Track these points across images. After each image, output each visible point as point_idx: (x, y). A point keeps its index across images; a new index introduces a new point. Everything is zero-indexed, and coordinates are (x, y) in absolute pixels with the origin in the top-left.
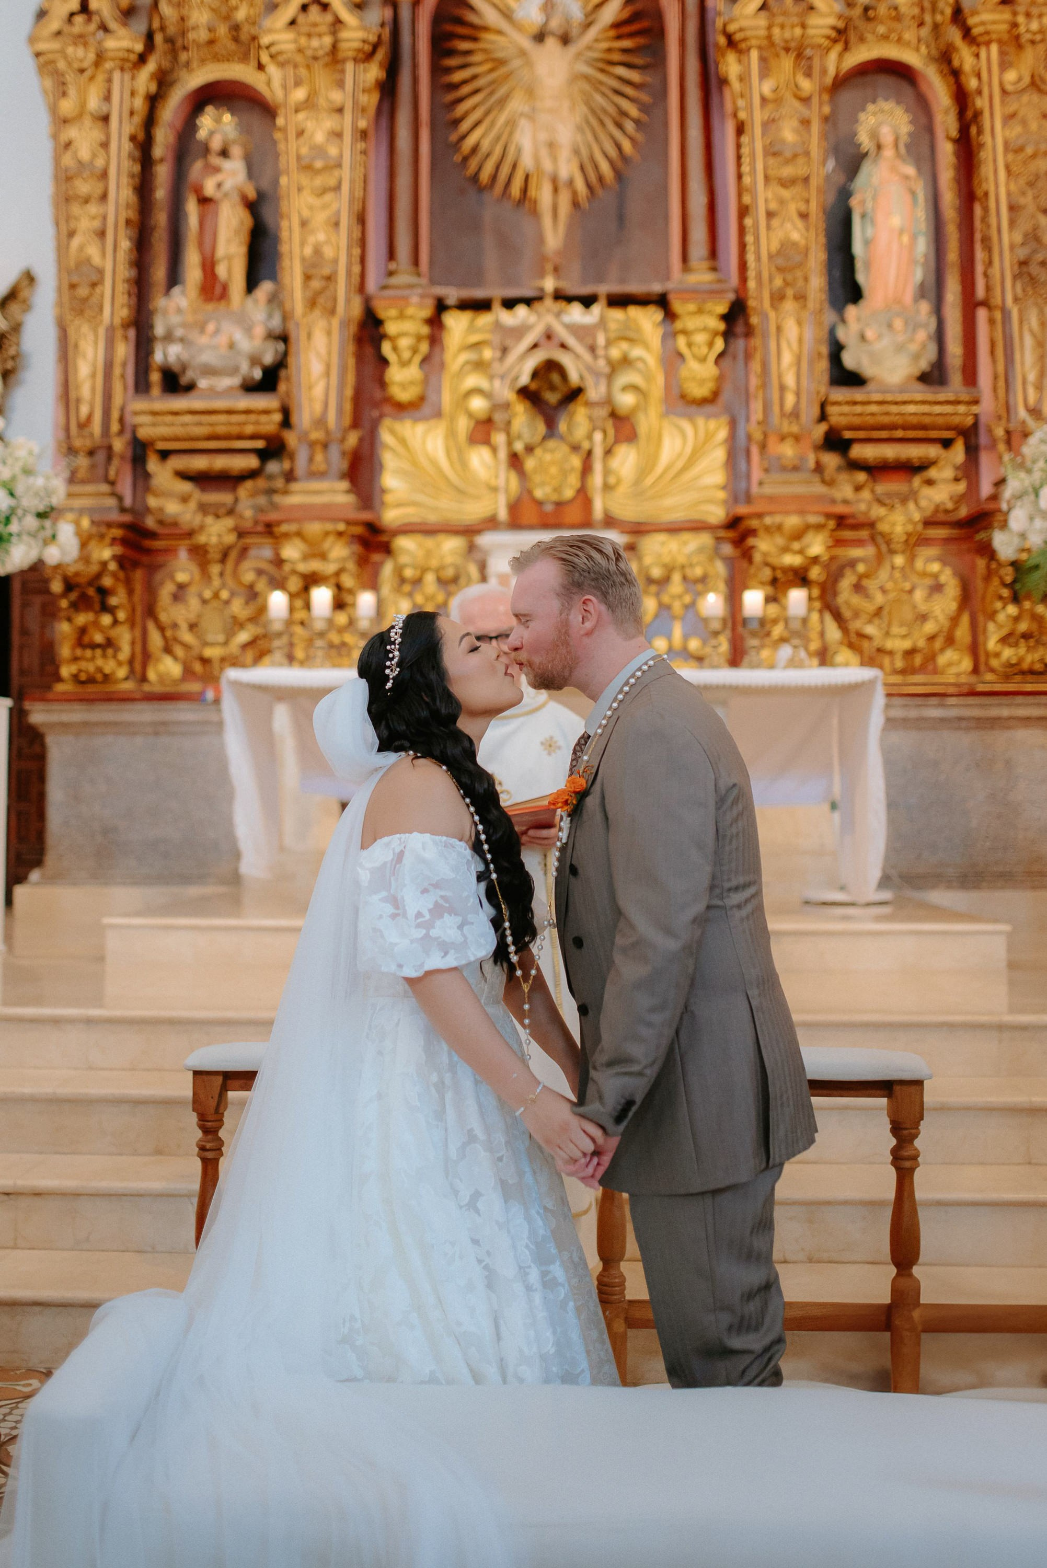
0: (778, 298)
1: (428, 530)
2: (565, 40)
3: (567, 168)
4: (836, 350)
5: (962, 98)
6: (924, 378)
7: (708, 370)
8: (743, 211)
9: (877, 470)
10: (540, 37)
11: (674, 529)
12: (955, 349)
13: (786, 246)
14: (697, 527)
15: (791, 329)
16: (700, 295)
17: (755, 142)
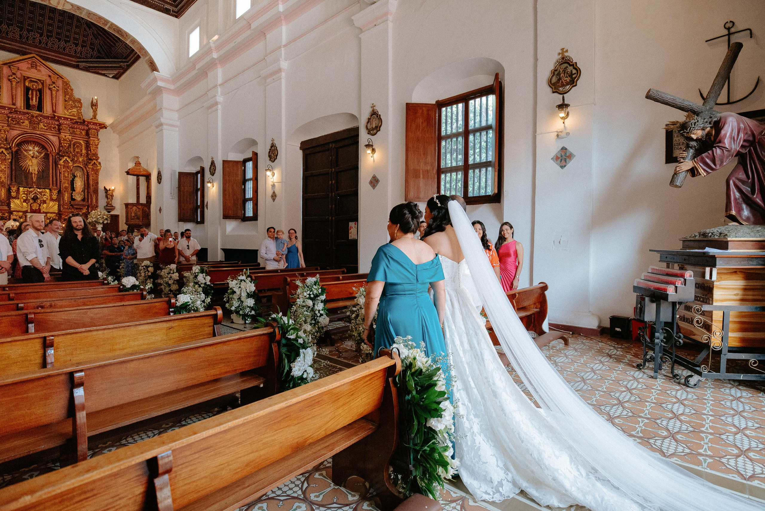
0: (65, 191)
1: (18, 211)
2: (36, 158)
3: (36, 173)
4: (72, 196)
5: (88, 173)
6: (82, 200)
7: (56, 197)
8: (60, 182)
9: (77, 209)
10: (33, 157)
11: (51, 213)
12: (86, 197)
13: (66, 186)
14: (54, 213)
15: (66, 195)
16: (55, 190)
17: (62, 175)
